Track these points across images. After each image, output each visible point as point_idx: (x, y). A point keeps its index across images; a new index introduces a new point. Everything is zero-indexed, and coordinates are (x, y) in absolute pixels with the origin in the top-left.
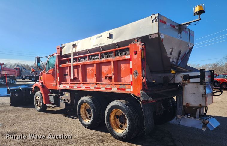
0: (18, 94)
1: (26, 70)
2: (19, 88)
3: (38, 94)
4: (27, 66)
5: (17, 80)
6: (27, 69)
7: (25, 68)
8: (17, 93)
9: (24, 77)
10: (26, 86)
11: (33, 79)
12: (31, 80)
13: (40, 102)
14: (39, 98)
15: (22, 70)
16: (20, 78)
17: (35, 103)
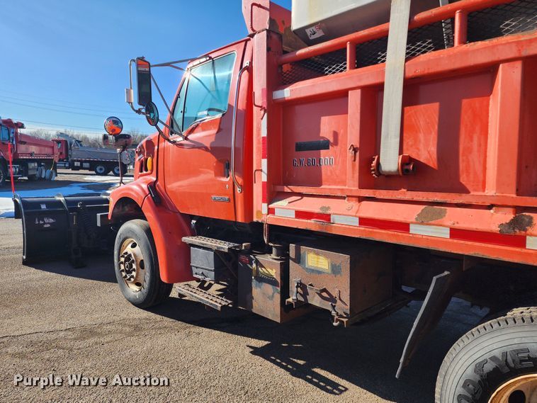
0: (51, 221)
1: (81, 145)
2: (58, 198)
3: (131, 231)
4: (86, 139)
5: (59, 171)
6: (84, 145)
7: (79, 142)
8: (48, 217)
9: (76, 164)
10: (83, 187)
11: (98, 169)
12: (94, 172)
13: (142, 265)
14: (137, 250)
15: (71, 144)
16: (67, 165)
17: (119, 266)
